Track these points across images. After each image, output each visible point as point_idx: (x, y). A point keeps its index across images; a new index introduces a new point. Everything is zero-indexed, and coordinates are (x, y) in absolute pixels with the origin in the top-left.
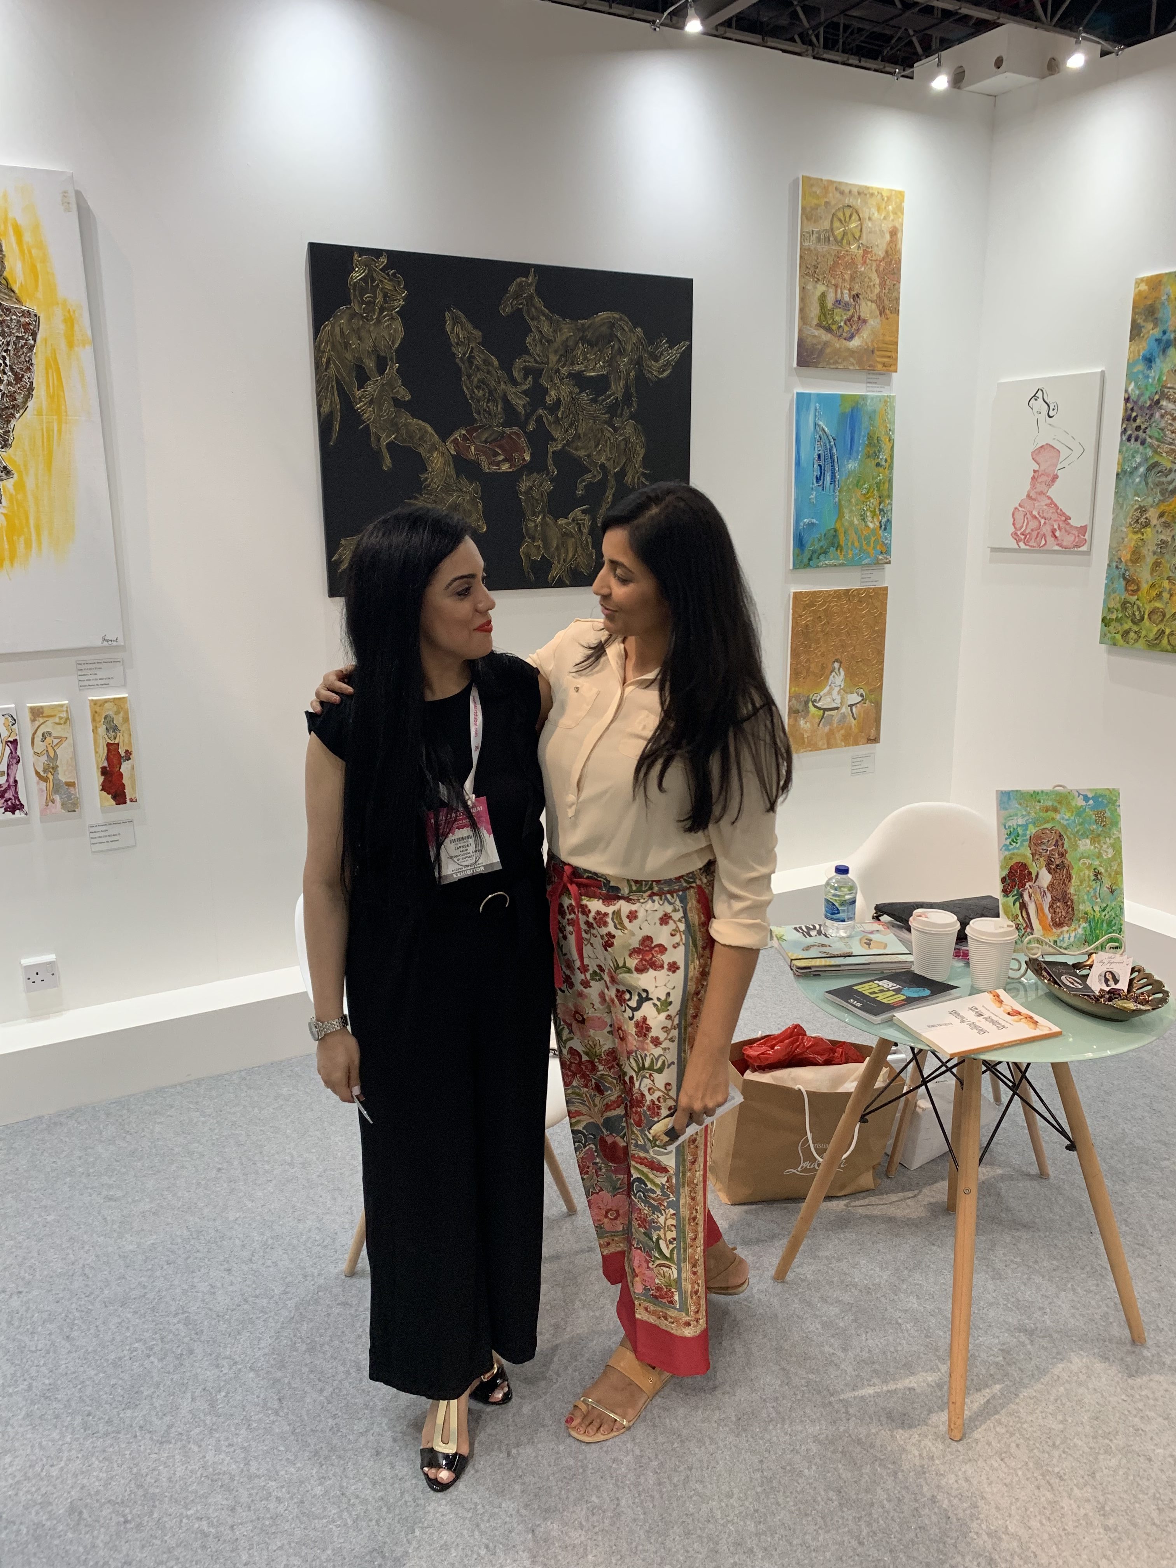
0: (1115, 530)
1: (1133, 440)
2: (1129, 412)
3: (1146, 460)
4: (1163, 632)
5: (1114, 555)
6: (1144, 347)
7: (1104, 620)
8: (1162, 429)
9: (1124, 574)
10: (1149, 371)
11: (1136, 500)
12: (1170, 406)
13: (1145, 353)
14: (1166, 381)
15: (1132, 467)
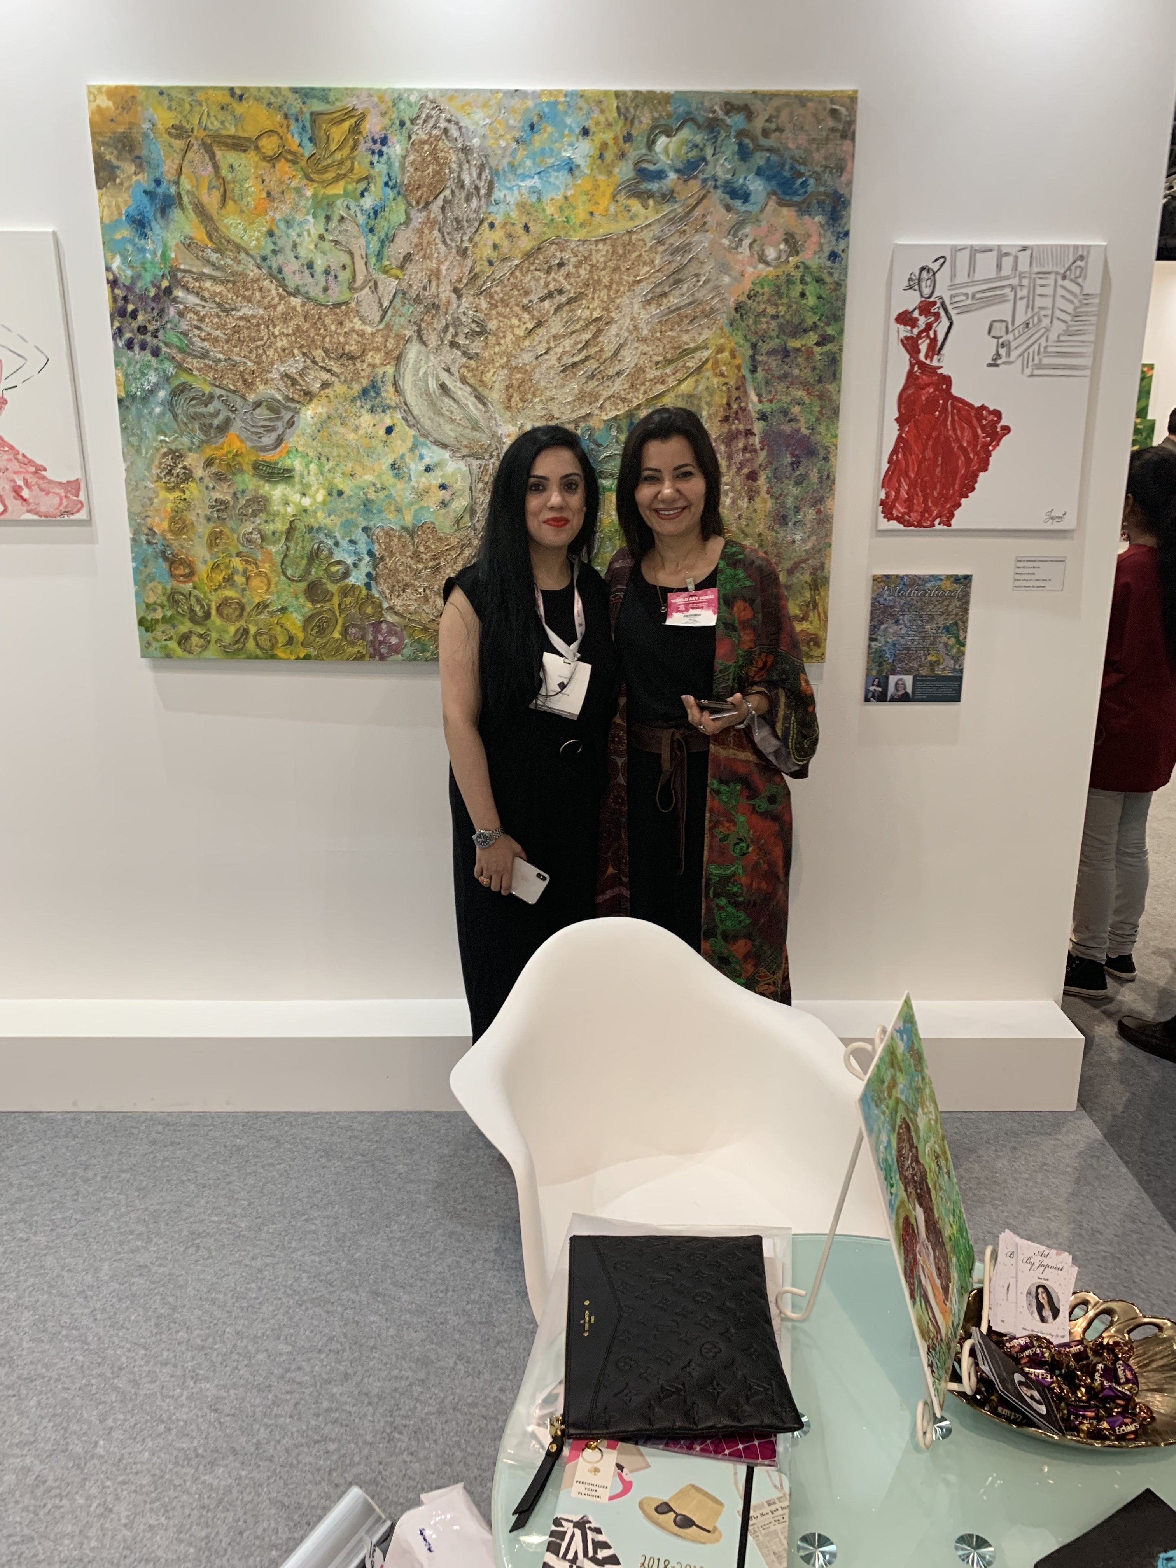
0: (133, 486)
1: (137, 349)
2: (121, 303)
3: (167, 379)
4: (246, 632)
5: (139, 524)
6: (128, 200)
7: (142, 622)
8: (185, 334)
9: (163, 552)
10: (143, 242)
11: (162, 441)
12: (192, 300)
13: (131, 211)
14: (176, 259)
15: (143, 390)
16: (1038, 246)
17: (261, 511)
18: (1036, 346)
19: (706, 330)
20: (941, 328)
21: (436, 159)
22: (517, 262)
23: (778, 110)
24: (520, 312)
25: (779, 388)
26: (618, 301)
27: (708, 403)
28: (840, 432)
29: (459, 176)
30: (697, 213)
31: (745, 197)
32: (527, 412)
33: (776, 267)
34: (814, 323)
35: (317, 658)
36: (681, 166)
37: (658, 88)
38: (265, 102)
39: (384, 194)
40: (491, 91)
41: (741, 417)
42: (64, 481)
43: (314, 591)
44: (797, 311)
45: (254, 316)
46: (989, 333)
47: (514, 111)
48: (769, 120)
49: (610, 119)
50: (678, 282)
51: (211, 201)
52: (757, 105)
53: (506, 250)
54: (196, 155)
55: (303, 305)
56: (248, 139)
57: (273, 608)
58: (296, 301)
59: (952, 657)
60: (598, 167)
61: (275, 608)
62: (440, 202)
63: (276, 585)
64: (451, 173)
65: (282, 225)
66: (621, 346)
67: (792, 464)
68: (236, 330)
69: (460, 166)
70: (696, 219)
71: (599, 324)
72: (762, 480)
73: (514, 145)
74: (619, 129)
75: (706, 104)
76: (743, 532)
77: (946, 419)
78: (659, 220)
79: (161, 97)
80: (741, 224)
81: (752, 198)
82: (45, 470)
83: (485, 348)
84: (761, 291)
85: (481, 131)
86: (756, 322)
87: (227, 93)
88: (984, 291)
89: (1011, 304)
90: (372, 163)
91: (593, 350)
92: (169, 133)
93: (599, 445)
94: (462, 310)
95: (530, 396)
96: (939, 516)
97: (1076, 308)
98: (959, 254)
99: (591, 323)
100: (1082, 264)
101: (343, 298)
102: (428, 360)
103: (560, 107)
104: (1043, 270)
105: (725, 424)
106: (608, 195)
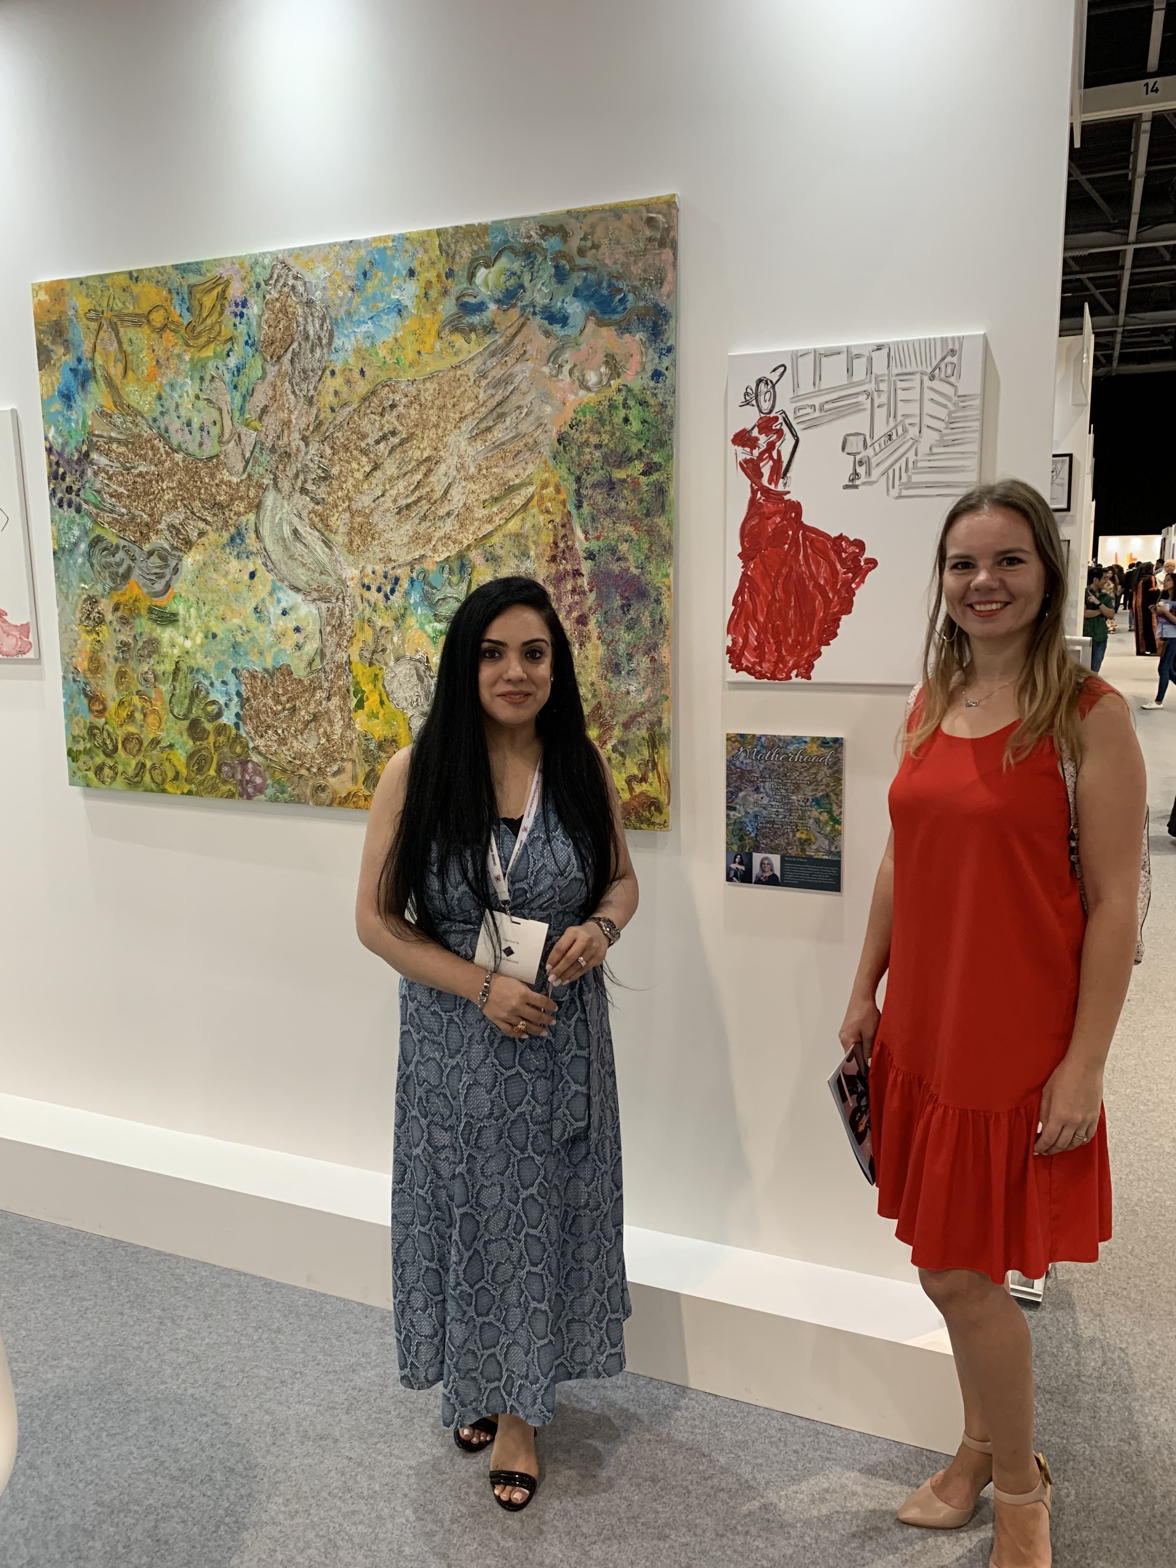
0: (64, 629)
1: (65, 507)
2: (55, 467)
3: (86, 533)
4: (143, 765)
5: (67, 663)
6: (59, 378)
7: (70, 752)
8: (98, 492)
9: (84, 689)
10: (69, 413)
11: (83, 588)
12: (103, 461)
13: (61, 387)
14: (92, 426)
15: (70, 543)
16: (897, 343)
17: (154, 652)
18: (903, 461)
19: (531, 465)
21: (286, 314)
22: (355, 406)
23: (593, 226)
24: (359, 456)
25: (606, 524)
26: (445, 440)
27: (534, 542)
28: (671, 571)
29: (305, 329)
30: (516, 342)
31: (563, 320)
32: (367, 554)
33: (597, 392)
34: (640, 450)
35: (197, 793)
36: (501, 296)
37: (475, 221)
38: (154, 281)
39: (245, 351)
40: (330, 245)
41: (567, 556)
43: (195, 729)
44: (621, 438)
45: (147, 473)
46: (843, 449)
47: (350, 262)
48: (584, 239)
49: (434, 258)
50: (502, 416)
51: (116, 371)
52: (572, 224)
53: (345, 396)
54: (106, 334)
55: (184, 461)
56: (142, 315)
57: (163, 744)
58: (178, 457)
59: (826, 836)
60: (424, 306)
61: (165, 745)
62: (289, 355)
63: (166, 722)
64: (298, 326)
65: (167, 388)
66: (450, 485)
67: (622, 607)
68: (135, 486)
69: (306, 320)
70: (516, 348)
71: (430, 463)
72: (592, 624)
73: (350, 294)
74: (442, 266)
75: (523, 230)
77: (797, 552)
78: (480, 353)
79: (81, 287)
80: (561, 349)
81: (571, 321)
83: (329, 494)
84: (583, 419)
85: (322, 284)
86: (579, 454)
87: (127, 276)
88: (833, 401)
89: (868, 412)
90: (235, 325)
91: (423, 491)
92: (88, 318)
93: (434, 588)
94: (309, 457)
95: (369, 539)
96: (796, 666)
97: (951, 414)
98: (800, 360)
99: (422, 464)
100: (954, 359)
101: (214, 452)
102: (282, 507)
103: (389, 252)
104: (905, 371)
105: (552, 564)
106: (434, 333)
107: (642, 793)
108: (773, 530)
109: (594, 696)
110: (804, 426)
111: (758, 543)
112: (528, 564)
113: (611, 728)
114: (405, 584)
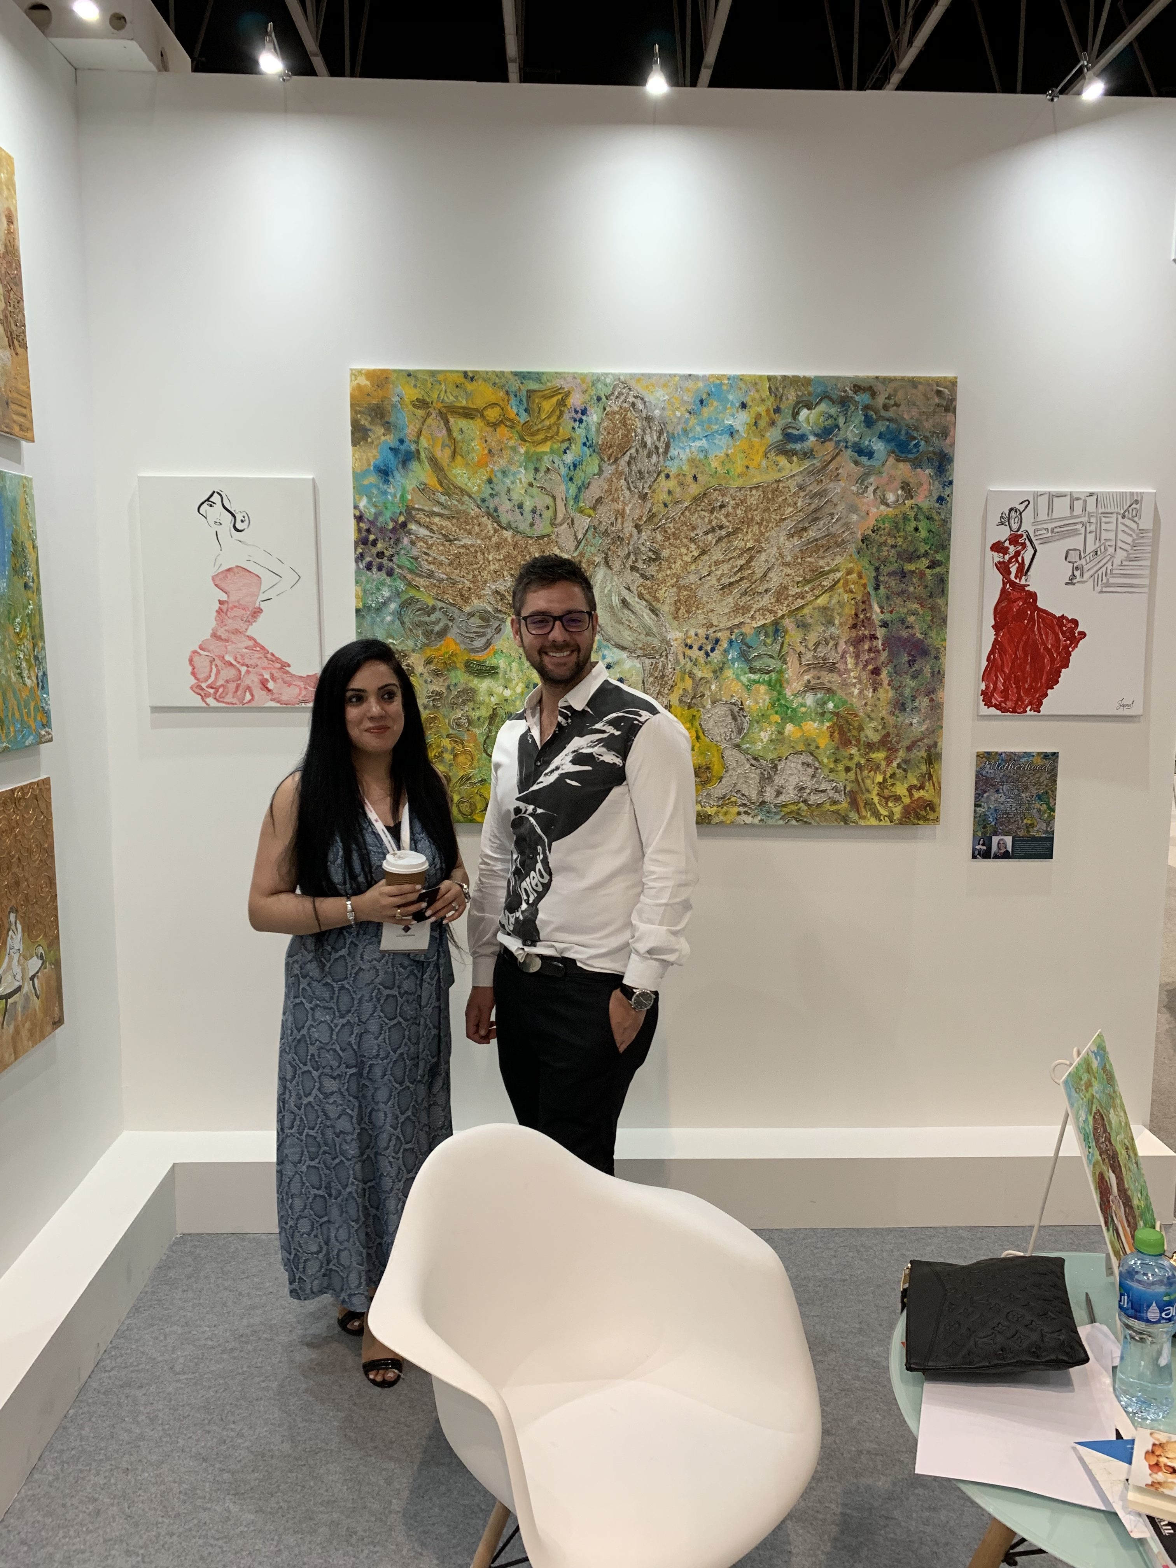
1: (374, 570)
2: (364, 534)
3: (398, 594)
6: (374, 455)
8: (416, 559)
10: (386, 486)
12: (423, 532)
13: (377, 462)
14: (412, 500)
15: (378, 602)
16: (1102, 493)
17: (469, 700)
18: (1104, 569)
19: (838, 557)
20: (1027, 555)
21: (625, 425)
22: (686, 504)
23: (896, 391)
24: (688, 543)
25: (898, 602)
26: (767, 535)
27: (839, 614)
28: (947, 637)
29: (643, 438)
30: (831, 467)
31: (870, 454)
32: (692, 621)
33: (895, 508)
34: (926, 551)
36: (820, 431)
37: (801, 373)
38: (491, 382)
39: (582, 451)
40: (670, 375)
41: (866, 625)
42: (304, 675)
44: (912, 542)
45: (472, 545)
46: (1066, 559)
47: (688, 390)
48: (888, 398)
49: (764, 396)
50: (816, 519)
51: (443, 455)
52: (879, 387)
53: (678, 496)
54: (434, 422)
55: (512, 537)
56: (477, 410)
57: (474, 780)
58: (507, 534)
59: (1045, 821)
60: (753, 432)
61: (476, 781)
62: (626, 458)
63: (478, 761)
64: (636, 436)
65: (499, 475)
66: (769, 569)
67: (909, 662)
68: (458, 556)
69: (644, 431)
70: (831, 471)
71: (752, 552)
72: (884, 674)
73: (687, 415)
74: (770, 403)
75: (839, 385)
76: (869, 716)
78: (801, 472)
79: (409, 378)
80: (867, 475)
81: (876, 456)
82: (289, 666)
83: (659, 571)
84: (882, 526)
85: (662, 405)
86: (878, 551)
87: (462, 375)
88: (1060, 527)
89: (1082, 537)
90: (573, 428)
91: (746, 573)
92: (414, 406)
93: (750, 647)
94: (641, 541)
95: (694, 609)
96: (1030, 703)
97: (1134, 540)
98: (1040, 498)
99: (745, 552)
100: (1138, 506)
101: (546, 532)
102: (612, 580)
103: (724, 388)
104: (1106, 511)
105: (853, 630)
106: (761, 453)
107: (919, 798)
108: (1018, 610)
109: (884, 727)
110: (1039, 542)
111: (1007, 618)
112: (833, 629)
113: (897, 750)
114: (725, 644)
